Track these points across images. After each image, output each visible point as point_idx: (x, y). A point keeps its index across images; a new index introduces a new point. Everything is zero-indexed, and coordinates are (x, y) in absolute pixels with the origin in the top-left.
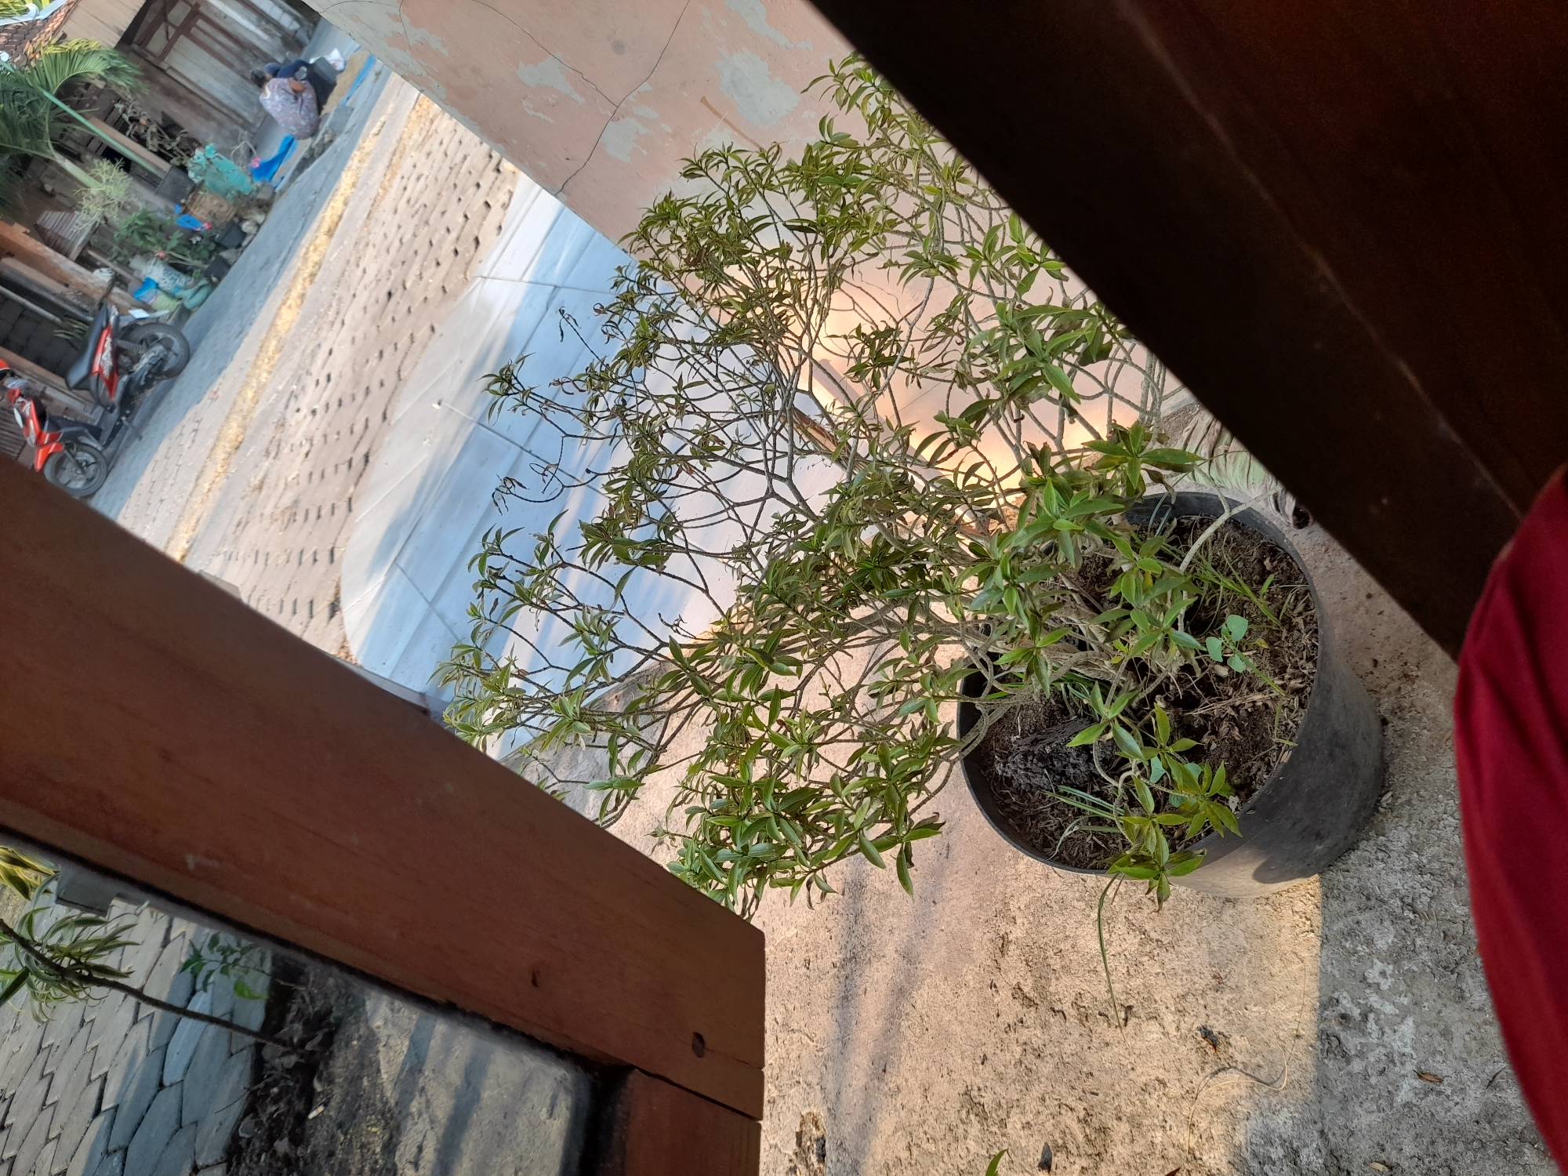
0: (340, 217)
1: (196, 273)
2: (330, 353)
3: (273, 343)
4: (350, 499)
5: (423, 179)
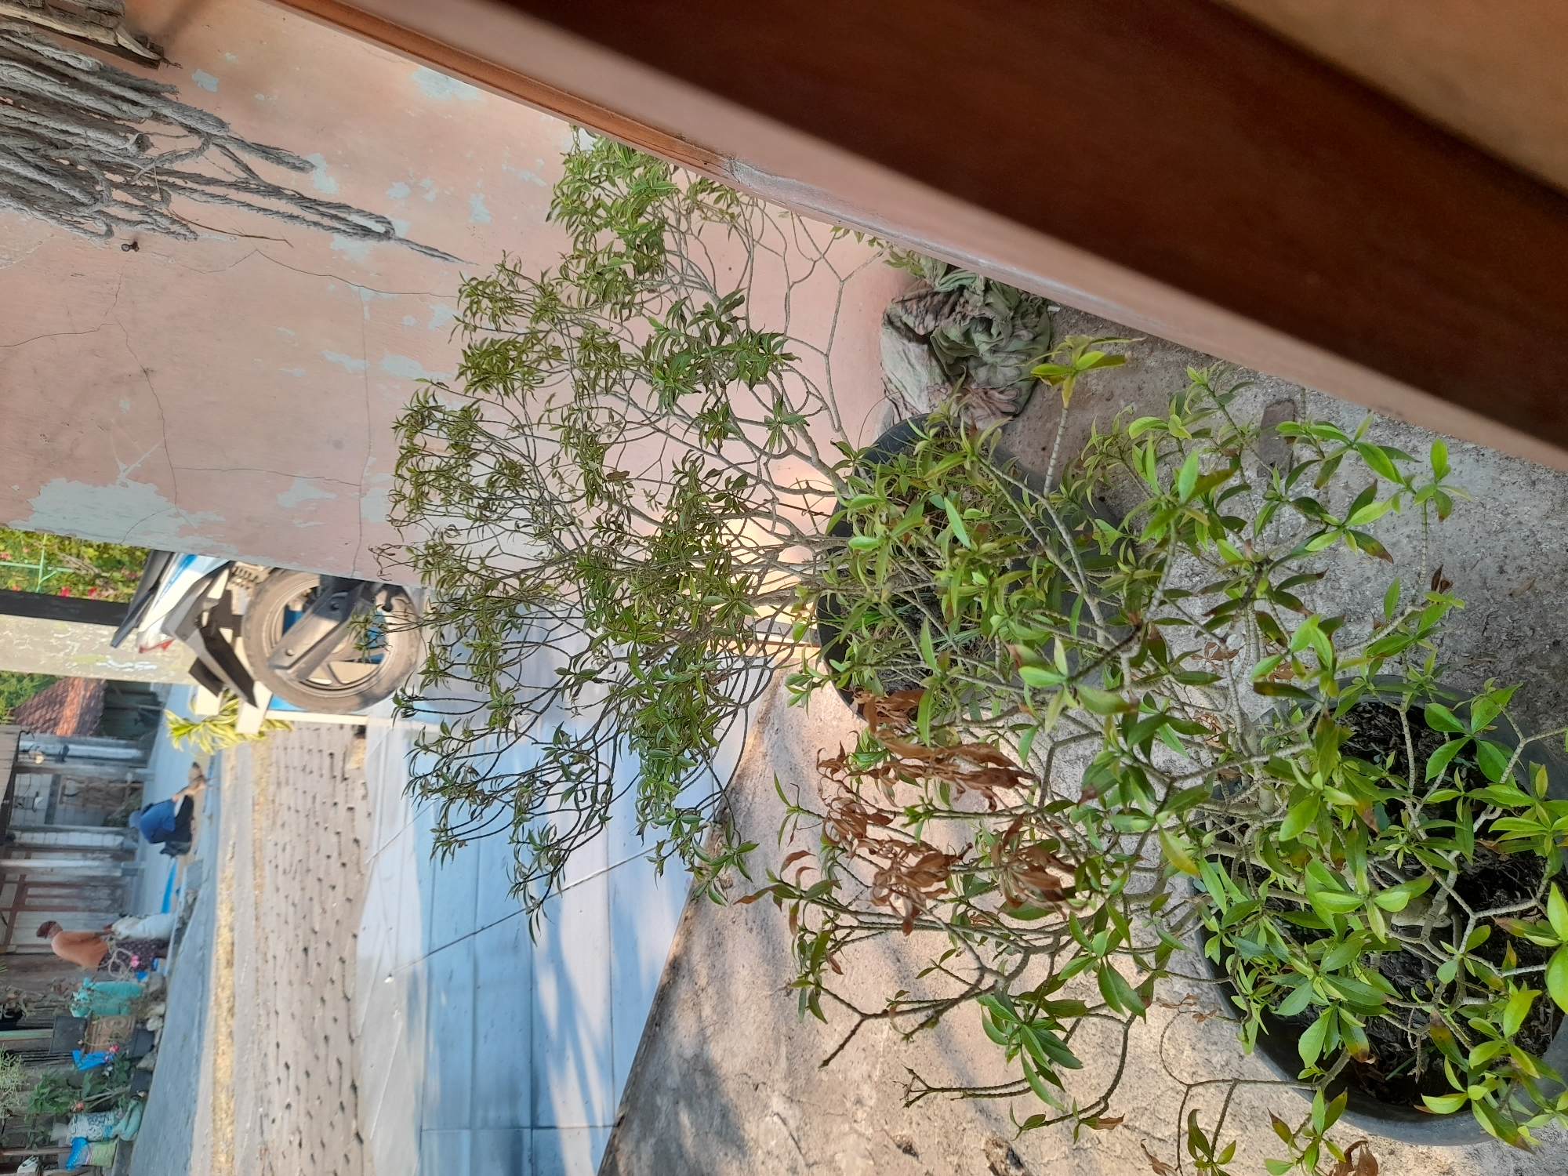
0: (233, 944)
1: (121, 1100)
2: (278, 1045)
3: (223, 1097)
4: (358, 1135)
5: (288, 848)
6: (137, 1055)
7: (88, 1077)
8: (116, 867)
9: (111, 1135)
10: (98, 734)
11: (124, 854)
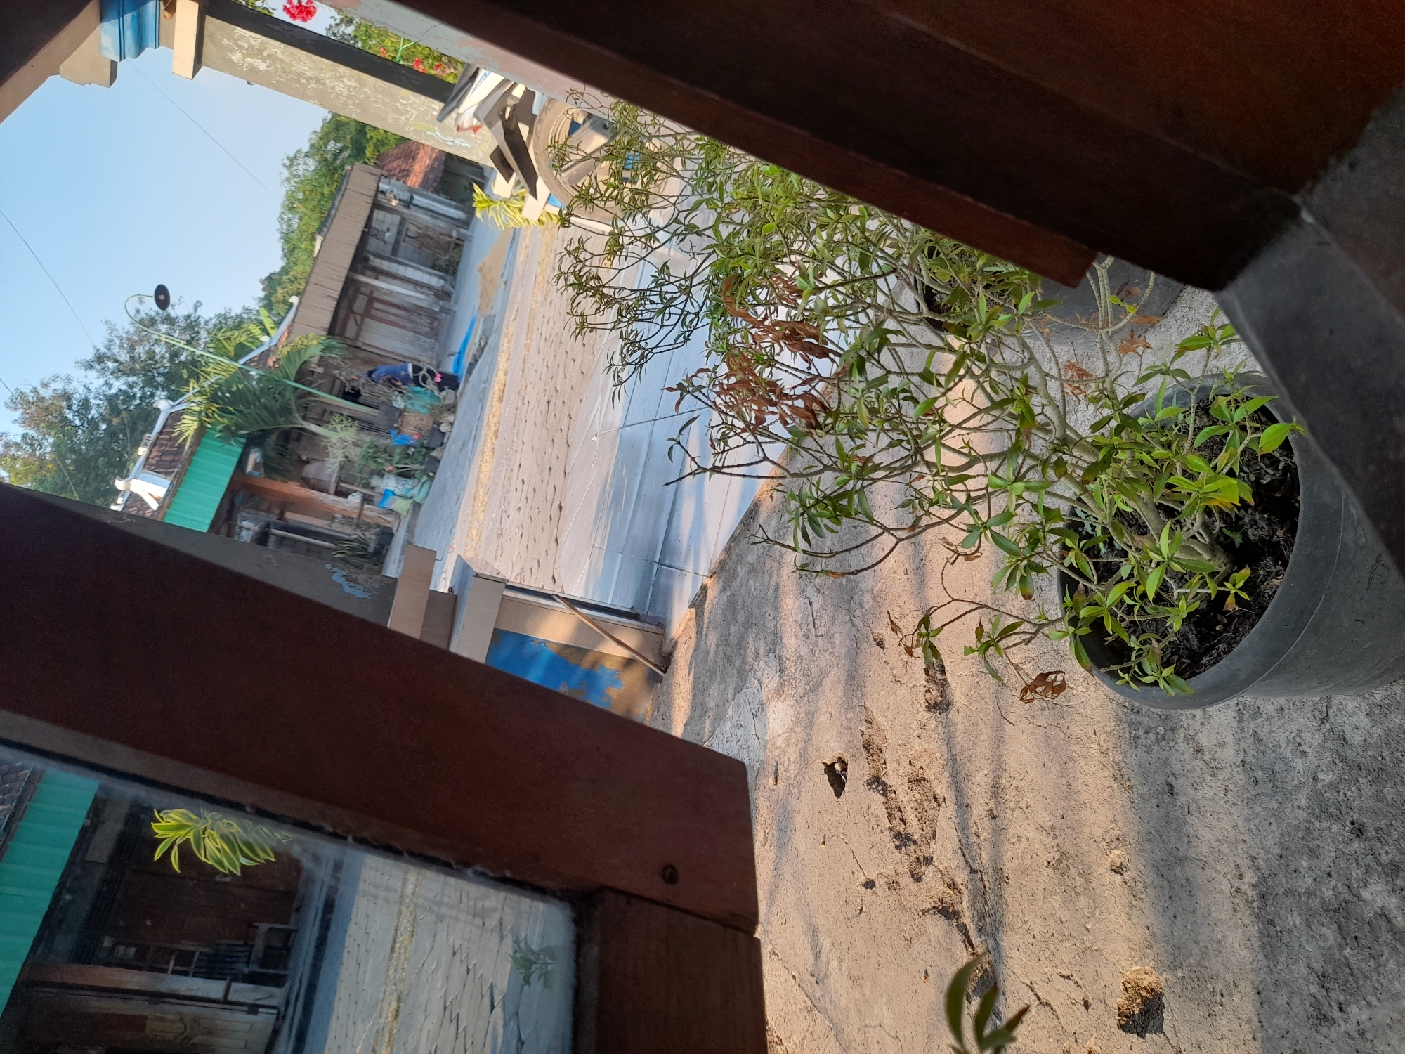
0: (505, 385)
1: (418, 474)
2: (520, 466)
3: (481, 492)
4: (556, 540)
6: (431, 446)
7: (398, 450)
8: (437, 303)
9: (409, 496)
10: (437, 191)
11: (443, 295)
